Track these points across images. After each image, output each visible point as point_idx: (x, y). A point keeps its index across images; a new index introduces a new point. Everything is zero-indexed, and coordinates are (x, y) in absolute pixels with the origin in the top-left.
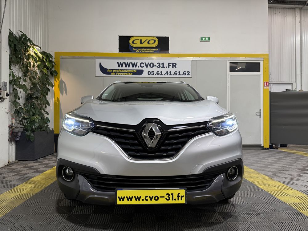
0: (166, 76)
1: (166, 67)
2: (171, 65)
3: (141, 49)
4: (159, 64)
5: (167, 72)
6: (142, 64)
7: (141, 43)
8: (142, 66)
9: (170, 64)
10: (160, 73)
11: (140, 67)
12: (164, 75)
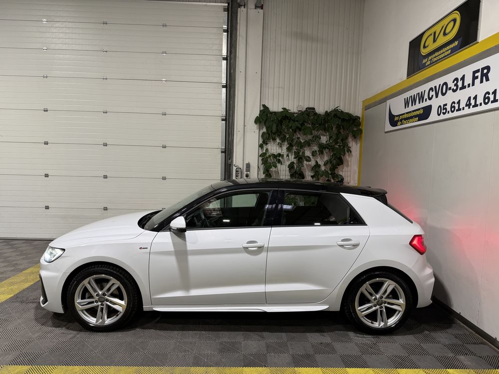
0: (467, 111)
1: (469, 85)
2: (477, 77)
3: (433, 56)
4: (455, 82)
5: (470, 98)
6: (431, 91)
7: (434, 41)
8: (430, 97)
9: (476, 75)
10: (457, 108)
11: (427, 99)
12: (463, 109)
